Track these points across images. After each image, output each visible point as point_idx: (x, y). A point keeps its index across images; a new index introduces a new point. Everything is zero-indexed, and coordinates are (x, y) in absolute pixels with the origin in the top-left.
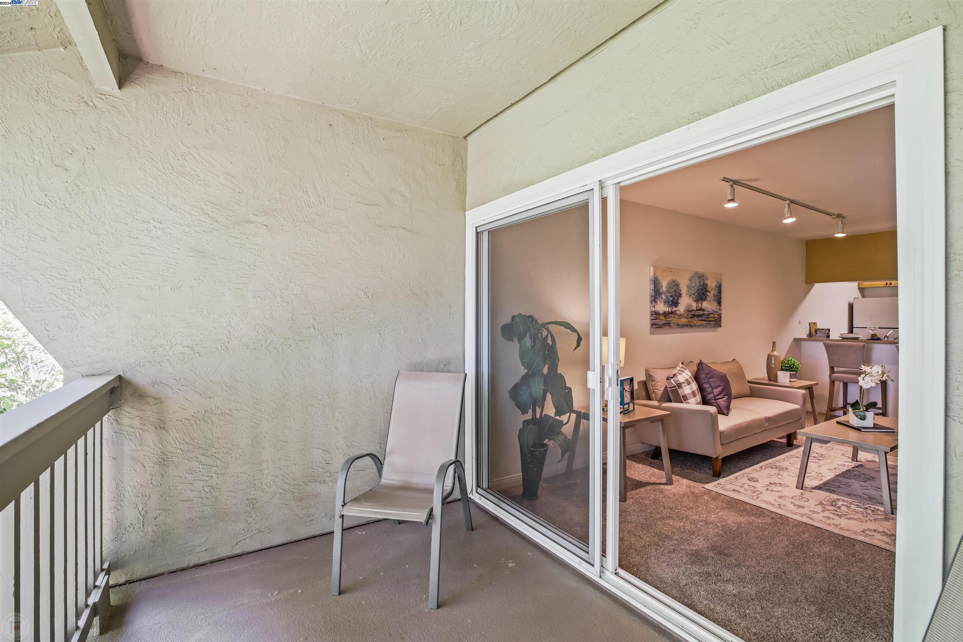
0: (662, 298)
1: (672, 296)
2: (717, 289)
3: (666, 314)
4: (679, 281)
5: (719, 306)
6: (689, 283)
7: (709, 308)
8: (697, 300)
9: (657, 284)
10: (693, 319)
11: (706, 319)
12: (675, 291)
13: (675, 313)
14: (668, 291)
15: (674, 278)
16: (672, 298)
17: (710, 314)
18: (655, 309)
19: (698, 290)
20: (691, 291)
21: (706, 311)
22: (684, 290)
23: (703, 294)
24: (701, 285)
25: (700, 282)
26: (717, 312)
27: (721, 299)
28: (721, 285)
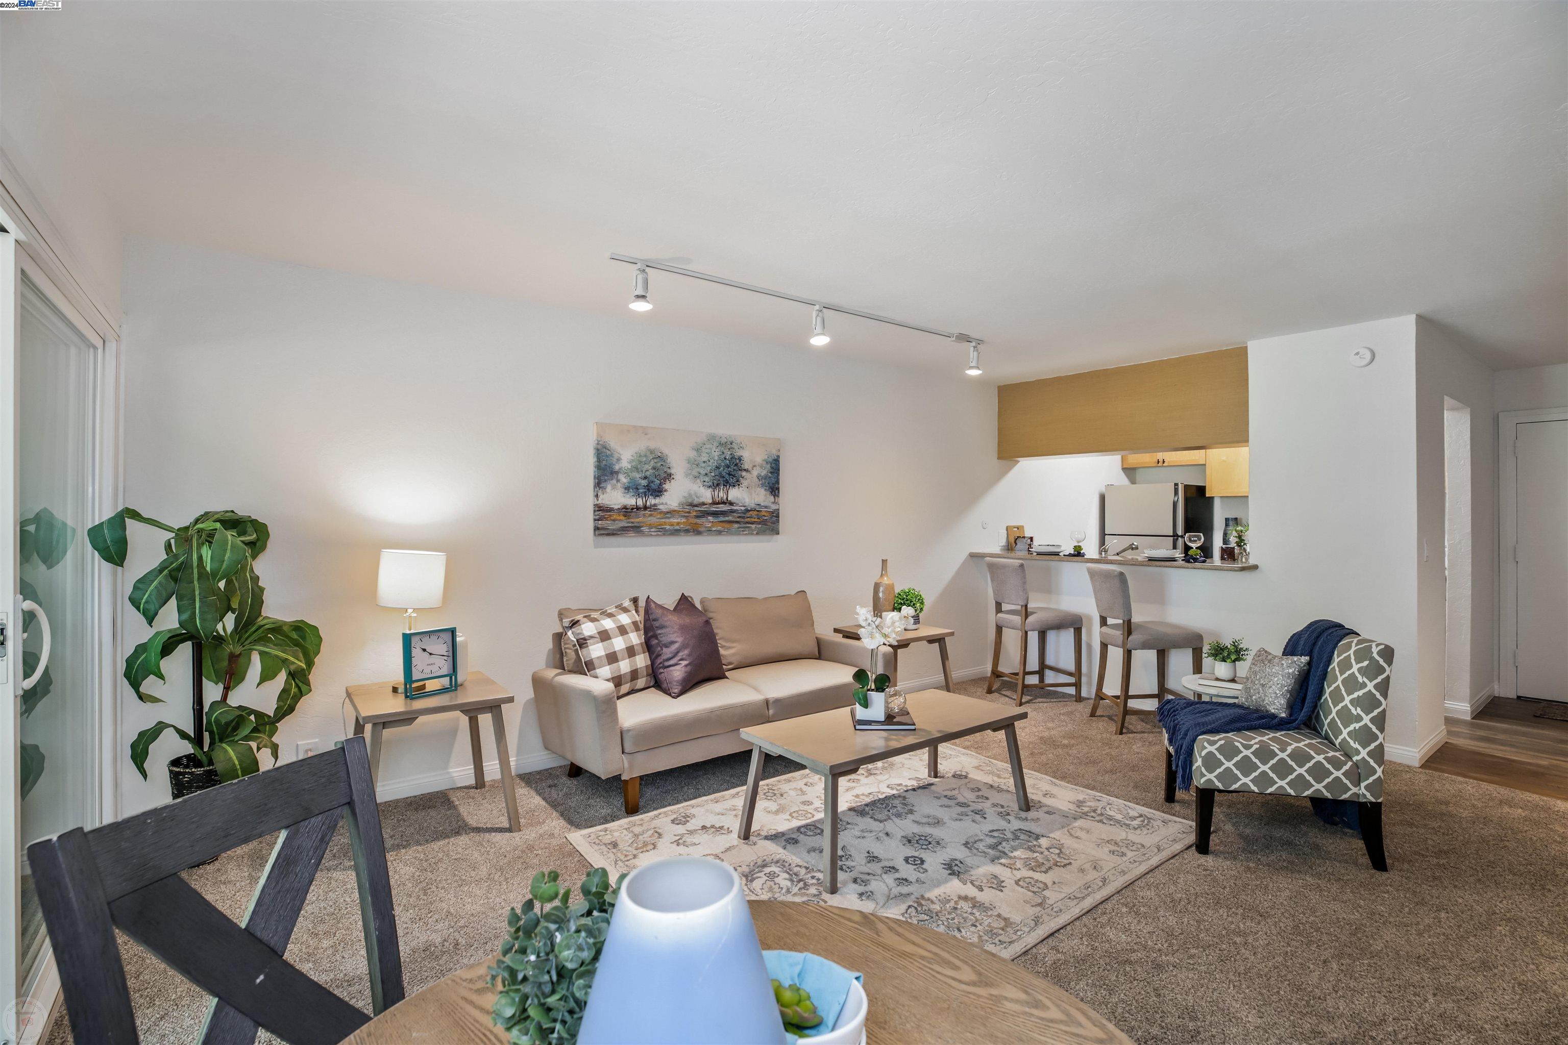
0: (618, 481)
1: (645, 478)
2: (769, 466)
3: (626, 511)
4: (666, 451)
5: (772, 497)
6: (692, 454)
7: (747, 500)
8: (715, 486)
9: (607, 456)
10: (704, 520)
11: (738, 520)
12: (654, 468)
13: (654, 508)
14: (636, 469)
15: (652, 445)
16: (646, 481)
17: (750, 511)
18: (600, 502)
19: (718, 468)
20: (698, 470)
21: (737, 504)
22: (678, 467)
23: (732, 475)
24: (725, 459)
25: (723, 453)
26: (766, 507)
27: (779, 484)
28: (779, 460)
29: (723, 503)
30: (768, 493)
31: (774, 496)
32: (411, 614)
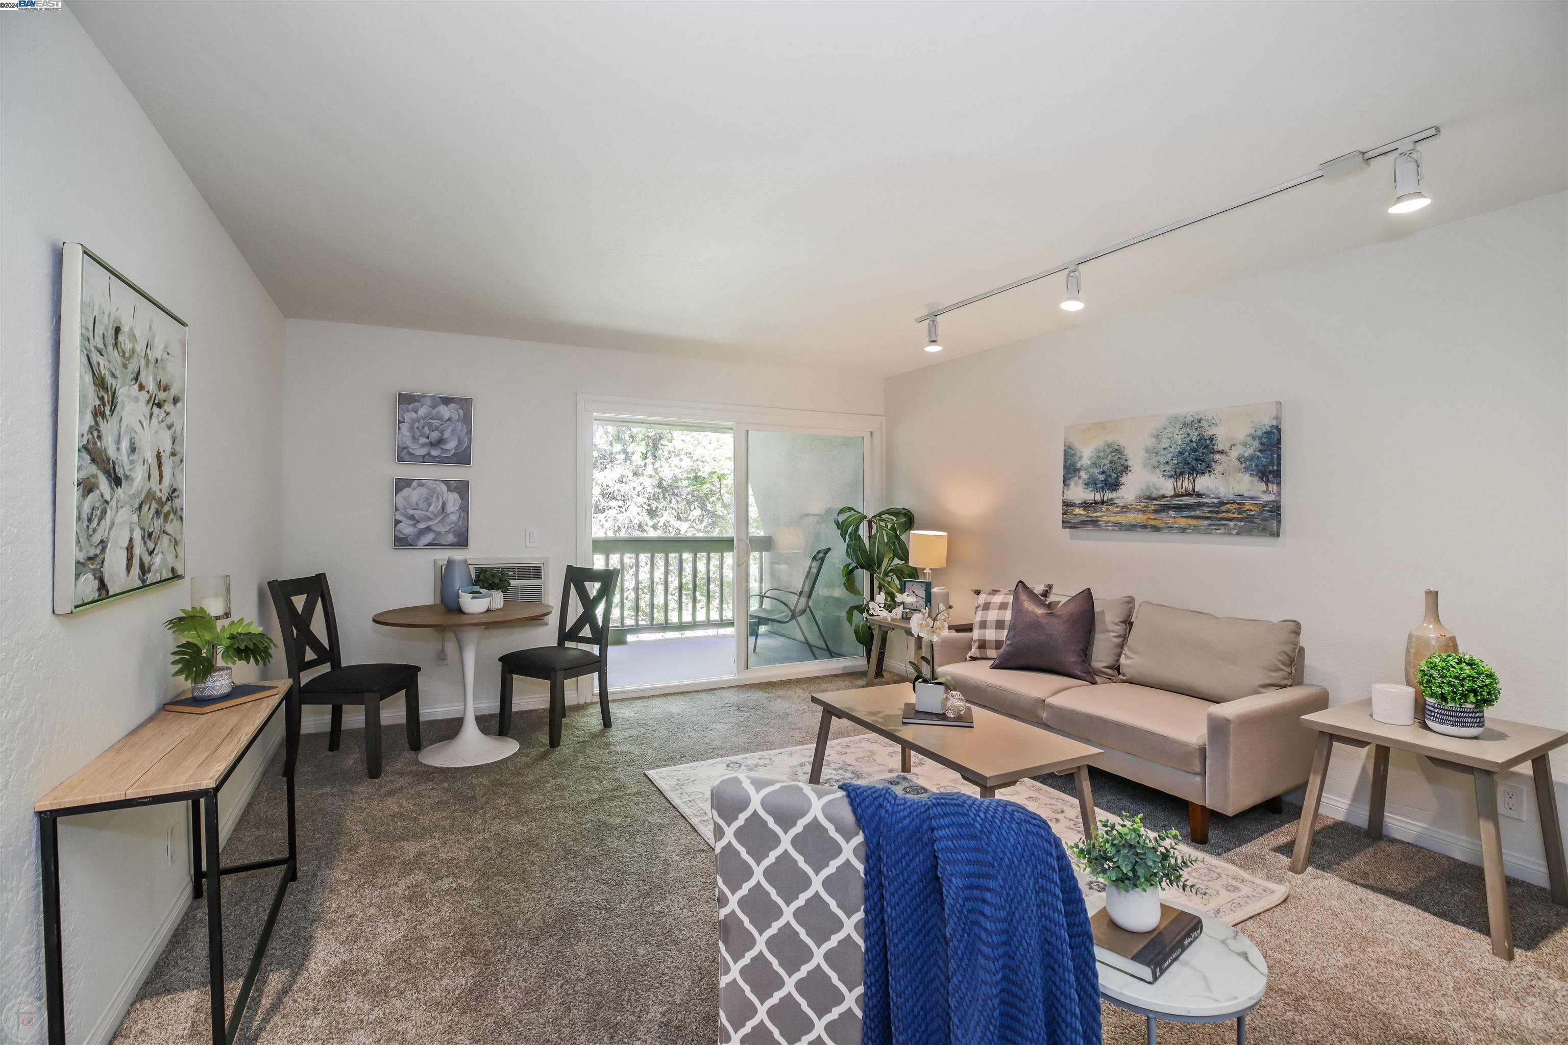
0: (1080, 477)
1: (1103, 473)
2: (1256, 443)
3: (1086, 505)
4: (1123, 443)
5: (1264, 484)
6: (1151, 442)
7: (1223, 489)
8: (1177, 475)
9: (1071, 456)
10: (1164, 515)
11: (1209, 515)
12: (1111, 462)
13: (1110, 502)
14: (1095, 464)
15: (1110, 439)
16: (1104, 476)
17: (1226, 503)
18: (1065, 498)
19: (1181, 453)
20: (1158, 458)
21: (1208, 496)
22: (1135, 457)
23: (1200, 460)
24: (1191, 441)
25: (1188, 435)
26: (1252, 498)
27: (1279, 464)
28: (1279, 431)
29: (1188, 494)
30: (1256, 478)
31: (1267, 482)
32: (927, 571)
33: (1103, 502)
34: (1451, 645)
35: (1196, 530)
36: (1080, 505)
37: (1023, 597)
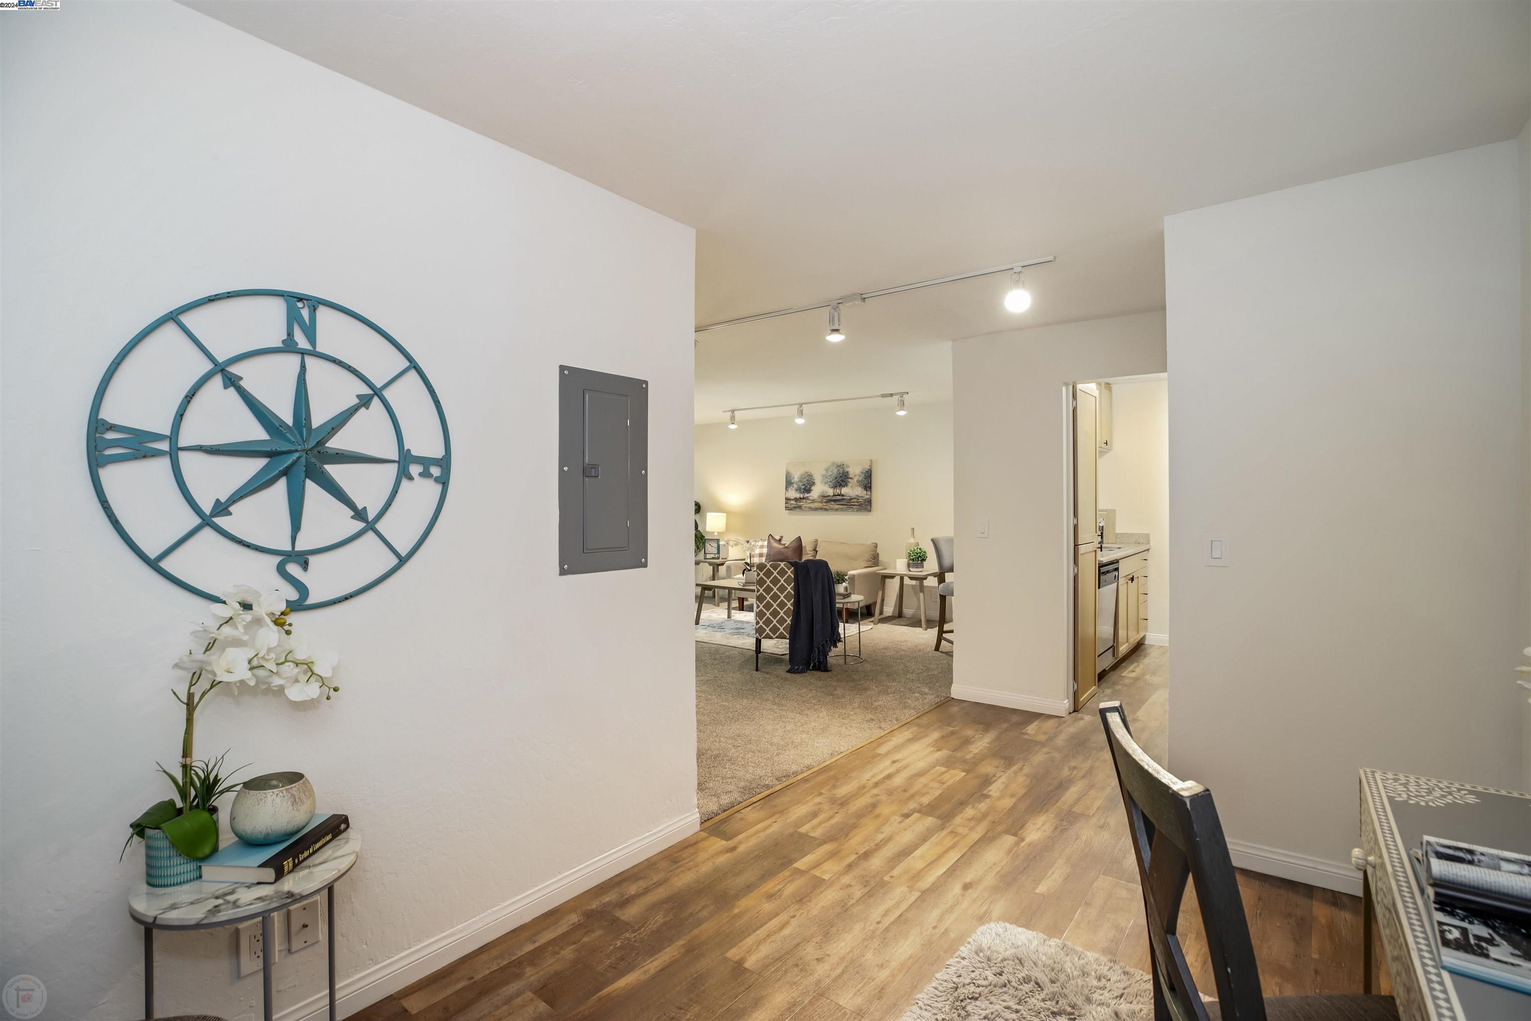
0: (793, 487)
1: (804, 485)
2: (863, 475)
3: (796, 499)
4: (812, 472)
6: (824, 472)
7: (851, 493)
8: (835, 487)
9: (789, 476)
10: (829, 504)
11: (846, 504)
12: (807, 480)
13: (807, 498)
14: (800, 481)
15: (807, 470)
17: (853, 499)
18: (786, 496)
19: (836, 478)
20: (827, 479)
21: (846, 496)
22: (818, 479)
23: (843, 481)
24: (840, 473)
25: (839, 470)
26: (862, 497)
27: (871, 484)
28: (871, 471)
29: (839, 495)
30: (863, 489)
31: (867, 491)
32: (716, 534)
33: (804, 498)
34: (918, 544)
35: (842, 510)
36: (793, 500)
37: (772, 541)
